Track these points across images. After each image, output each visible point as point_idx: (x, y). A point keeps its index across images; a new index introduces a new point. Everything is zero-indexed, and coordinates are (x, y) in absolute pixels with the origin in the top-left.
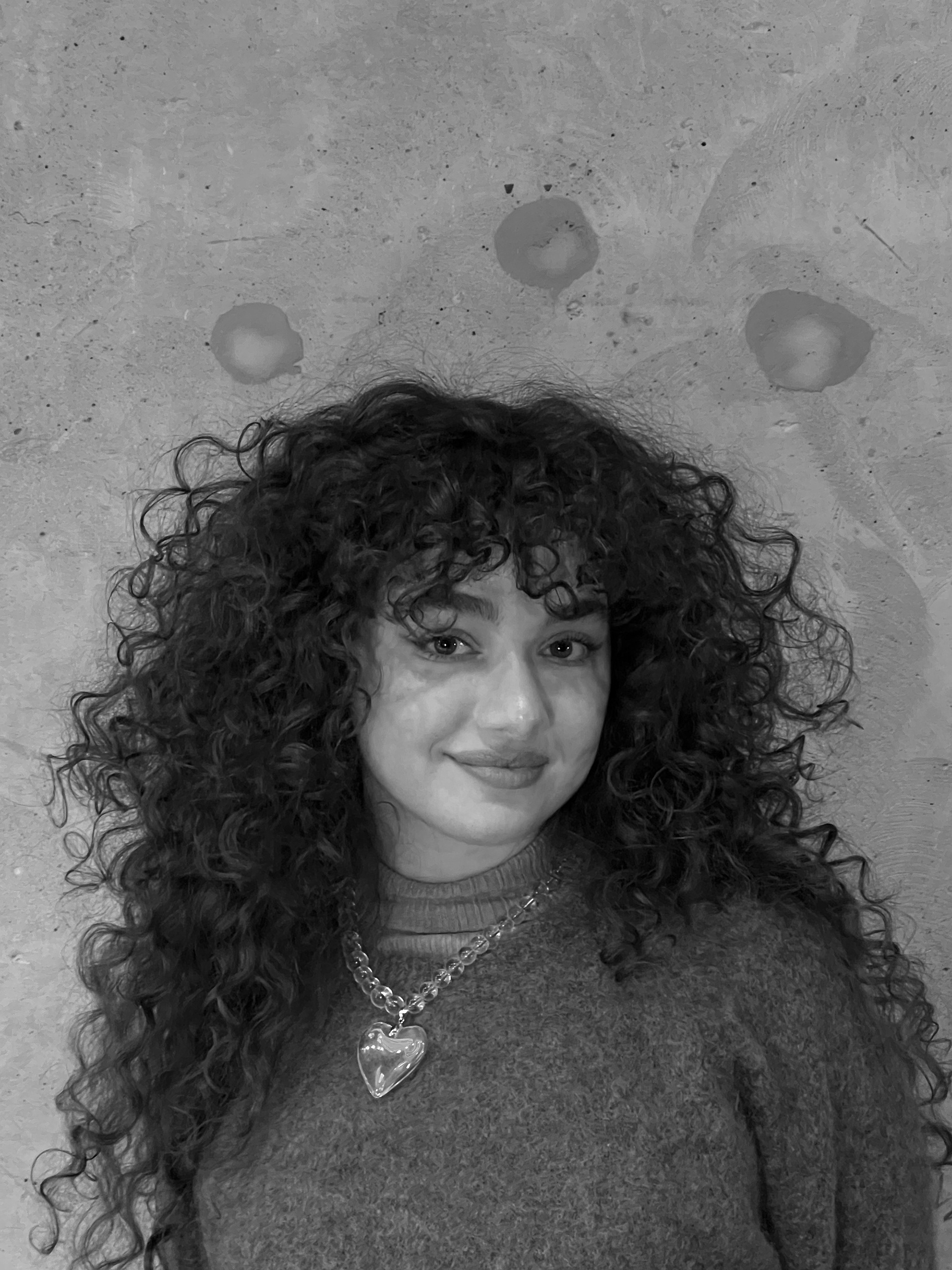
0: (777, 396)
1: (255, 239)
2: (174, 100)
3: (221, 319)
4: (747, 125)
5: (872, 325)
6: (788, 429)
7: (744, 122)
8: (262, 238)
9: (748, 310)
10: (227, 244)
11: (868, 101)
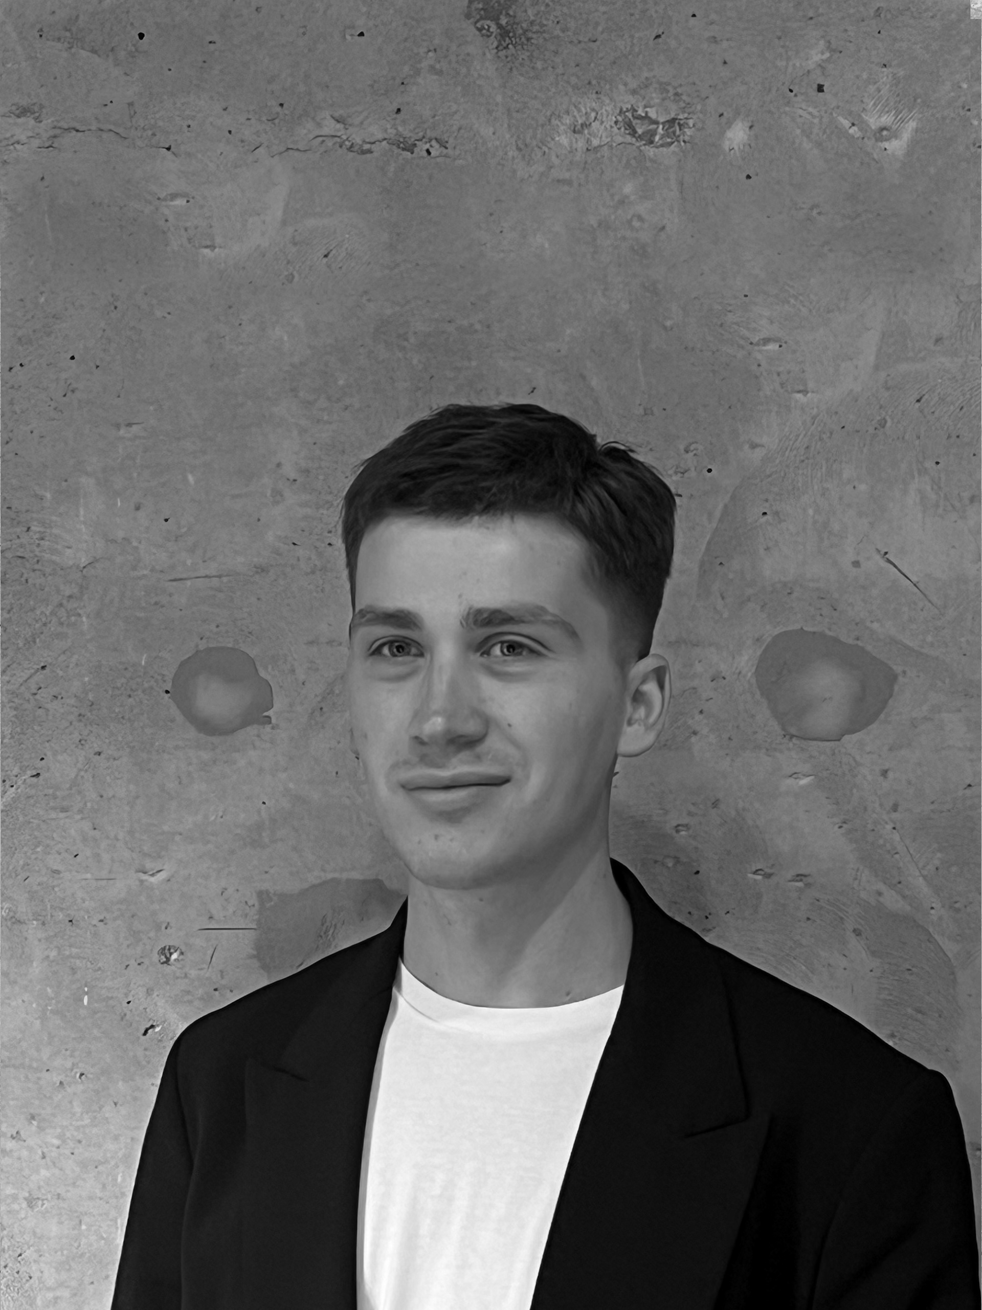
0: (791, 745)
1: (220, 577)
2: (129, 425)
3: (182, 664)
4: (757, 450)
5: (895, 667)
6: (804, 781)
7: (754, 446)
8: (227, 575)
9: (759, 653)
10: (189, 583)
11: (889, 424)
